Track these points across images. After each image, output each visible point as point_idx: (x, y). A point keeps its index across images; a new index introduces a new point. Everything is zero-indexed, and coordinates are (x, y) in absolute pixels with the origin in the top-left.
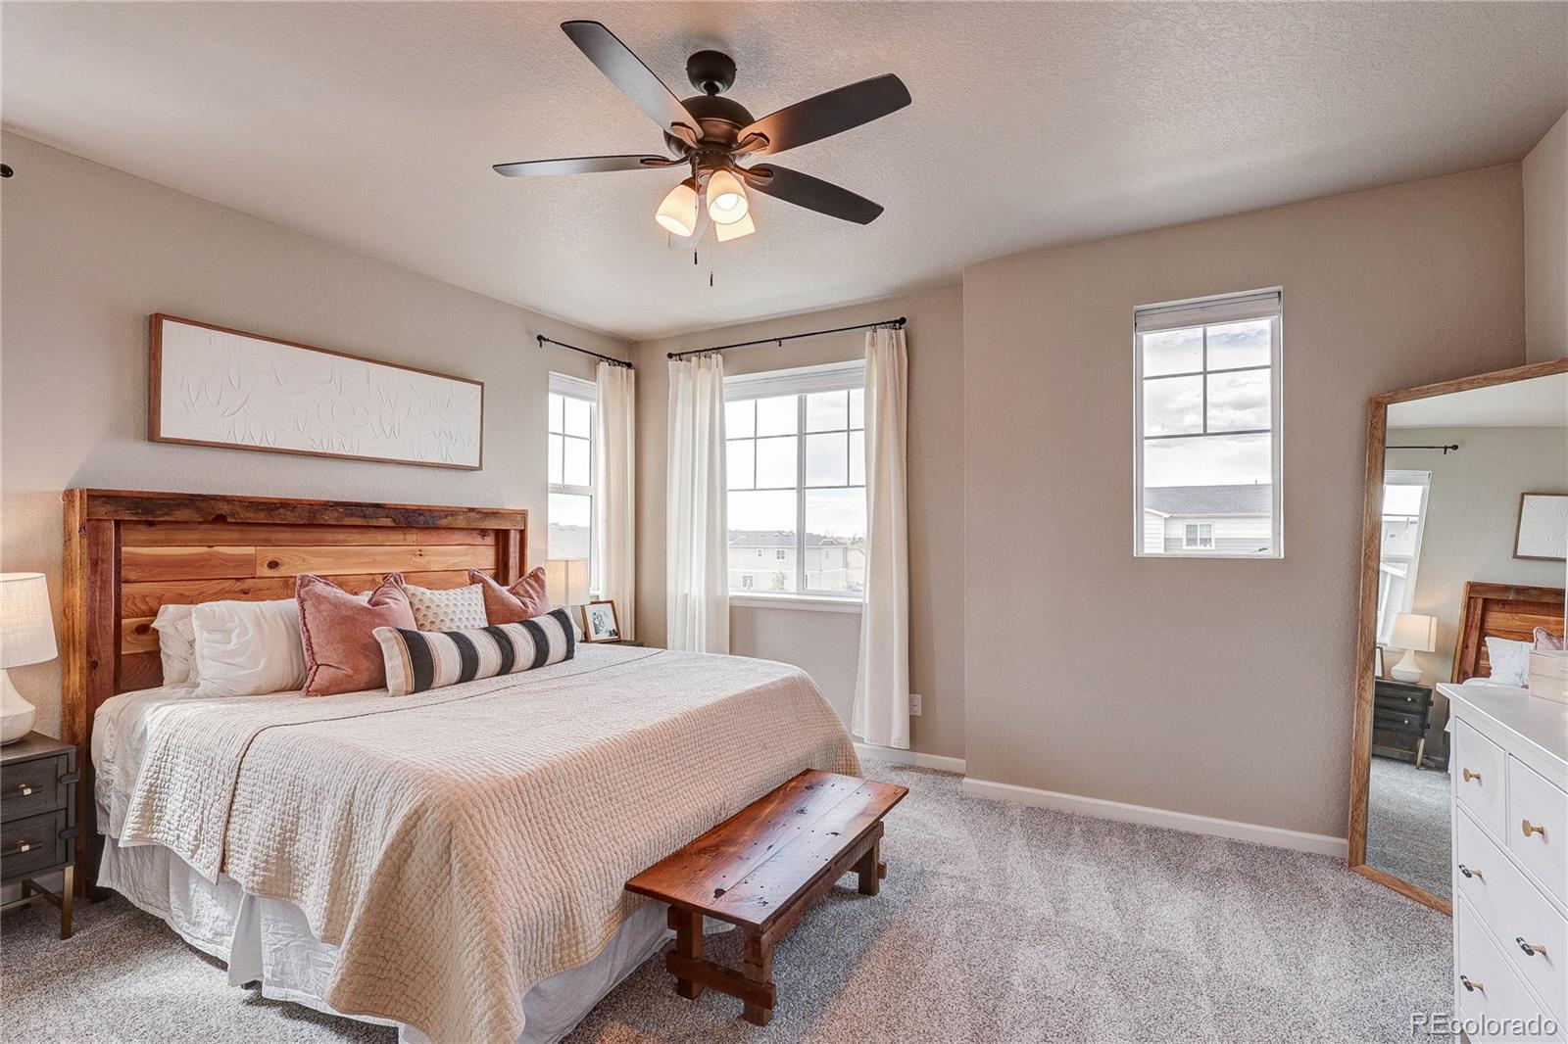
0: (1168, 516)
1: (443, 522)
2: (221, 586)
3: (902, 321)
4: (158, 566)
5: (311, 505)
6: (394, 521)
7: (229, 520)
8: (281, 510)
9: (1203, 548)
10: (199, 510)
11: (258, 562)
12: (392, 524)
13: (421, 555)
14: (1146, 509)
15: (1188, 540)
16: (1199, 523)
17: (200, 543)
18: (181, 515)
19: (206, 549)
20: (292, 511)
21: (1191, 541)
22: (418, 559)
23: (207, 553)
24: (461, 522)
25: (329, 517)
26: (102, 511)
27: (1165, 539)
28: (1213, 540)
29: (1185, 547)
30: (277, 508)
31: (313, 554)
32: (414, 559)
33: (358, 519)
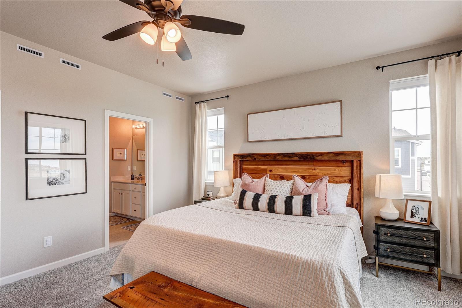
1: (318, 158)
2: (259, 176)
4: (249, 170)
5: (274, 154)
6: (299, 158)
7: (257, 159)
8: (267, 156)
10: (251, 157)
11: (267, 170)
12: (298, 159)
13: (315, 170)
17: (256, 165)
18: (248, 159)
19: (257, 166)
20: (270, 156)
22: (314, 171)
23: (257, 167)
24: (325, 158)
25: (279, 158)
26: (236, 158)
30: (266, 156)
31: (280, 168)
32: (312, 171)
33: (287, 158)
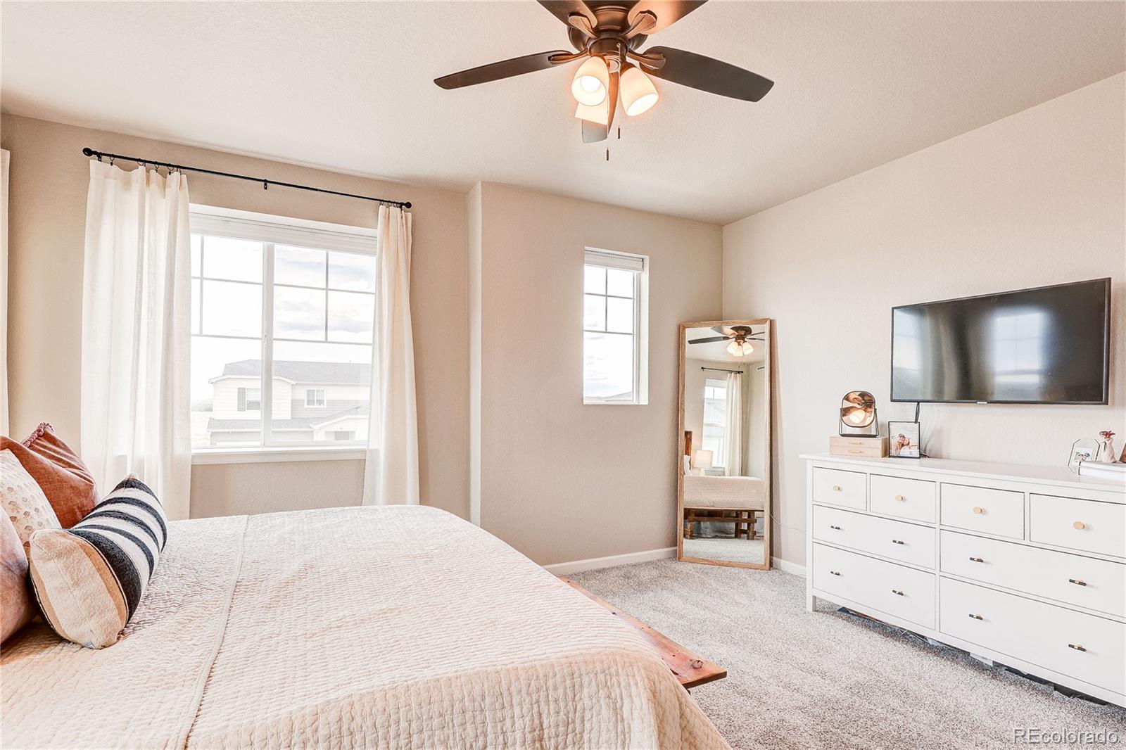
0: (294, 383)
3: (408, 205)
9: (318, 407)
14: (273, 377)
15: (308, 401)
16: (315, 388)
21: (310, 402)
27: (292, 400)
28: (325, 402)
29: (306, 406)
